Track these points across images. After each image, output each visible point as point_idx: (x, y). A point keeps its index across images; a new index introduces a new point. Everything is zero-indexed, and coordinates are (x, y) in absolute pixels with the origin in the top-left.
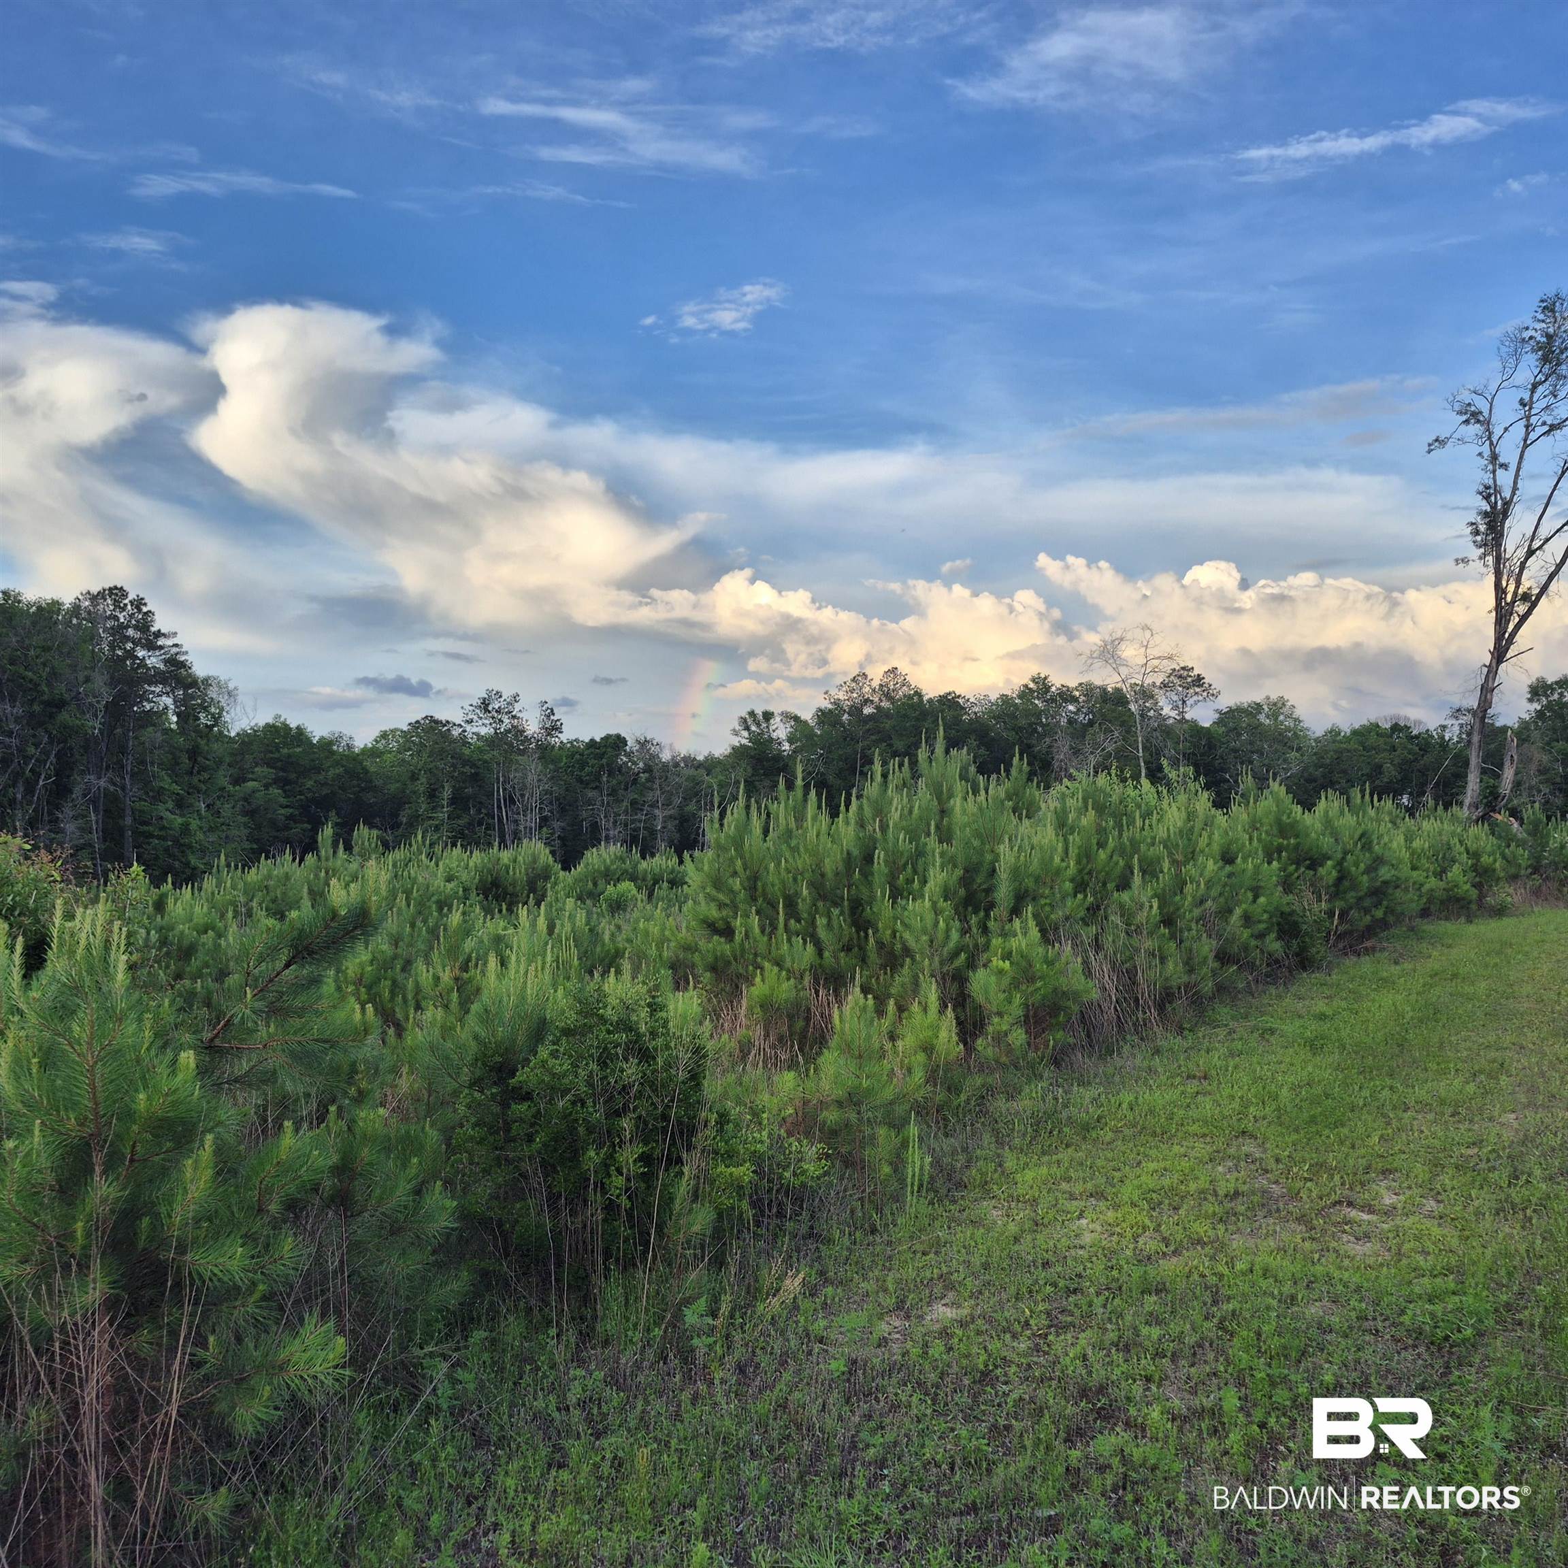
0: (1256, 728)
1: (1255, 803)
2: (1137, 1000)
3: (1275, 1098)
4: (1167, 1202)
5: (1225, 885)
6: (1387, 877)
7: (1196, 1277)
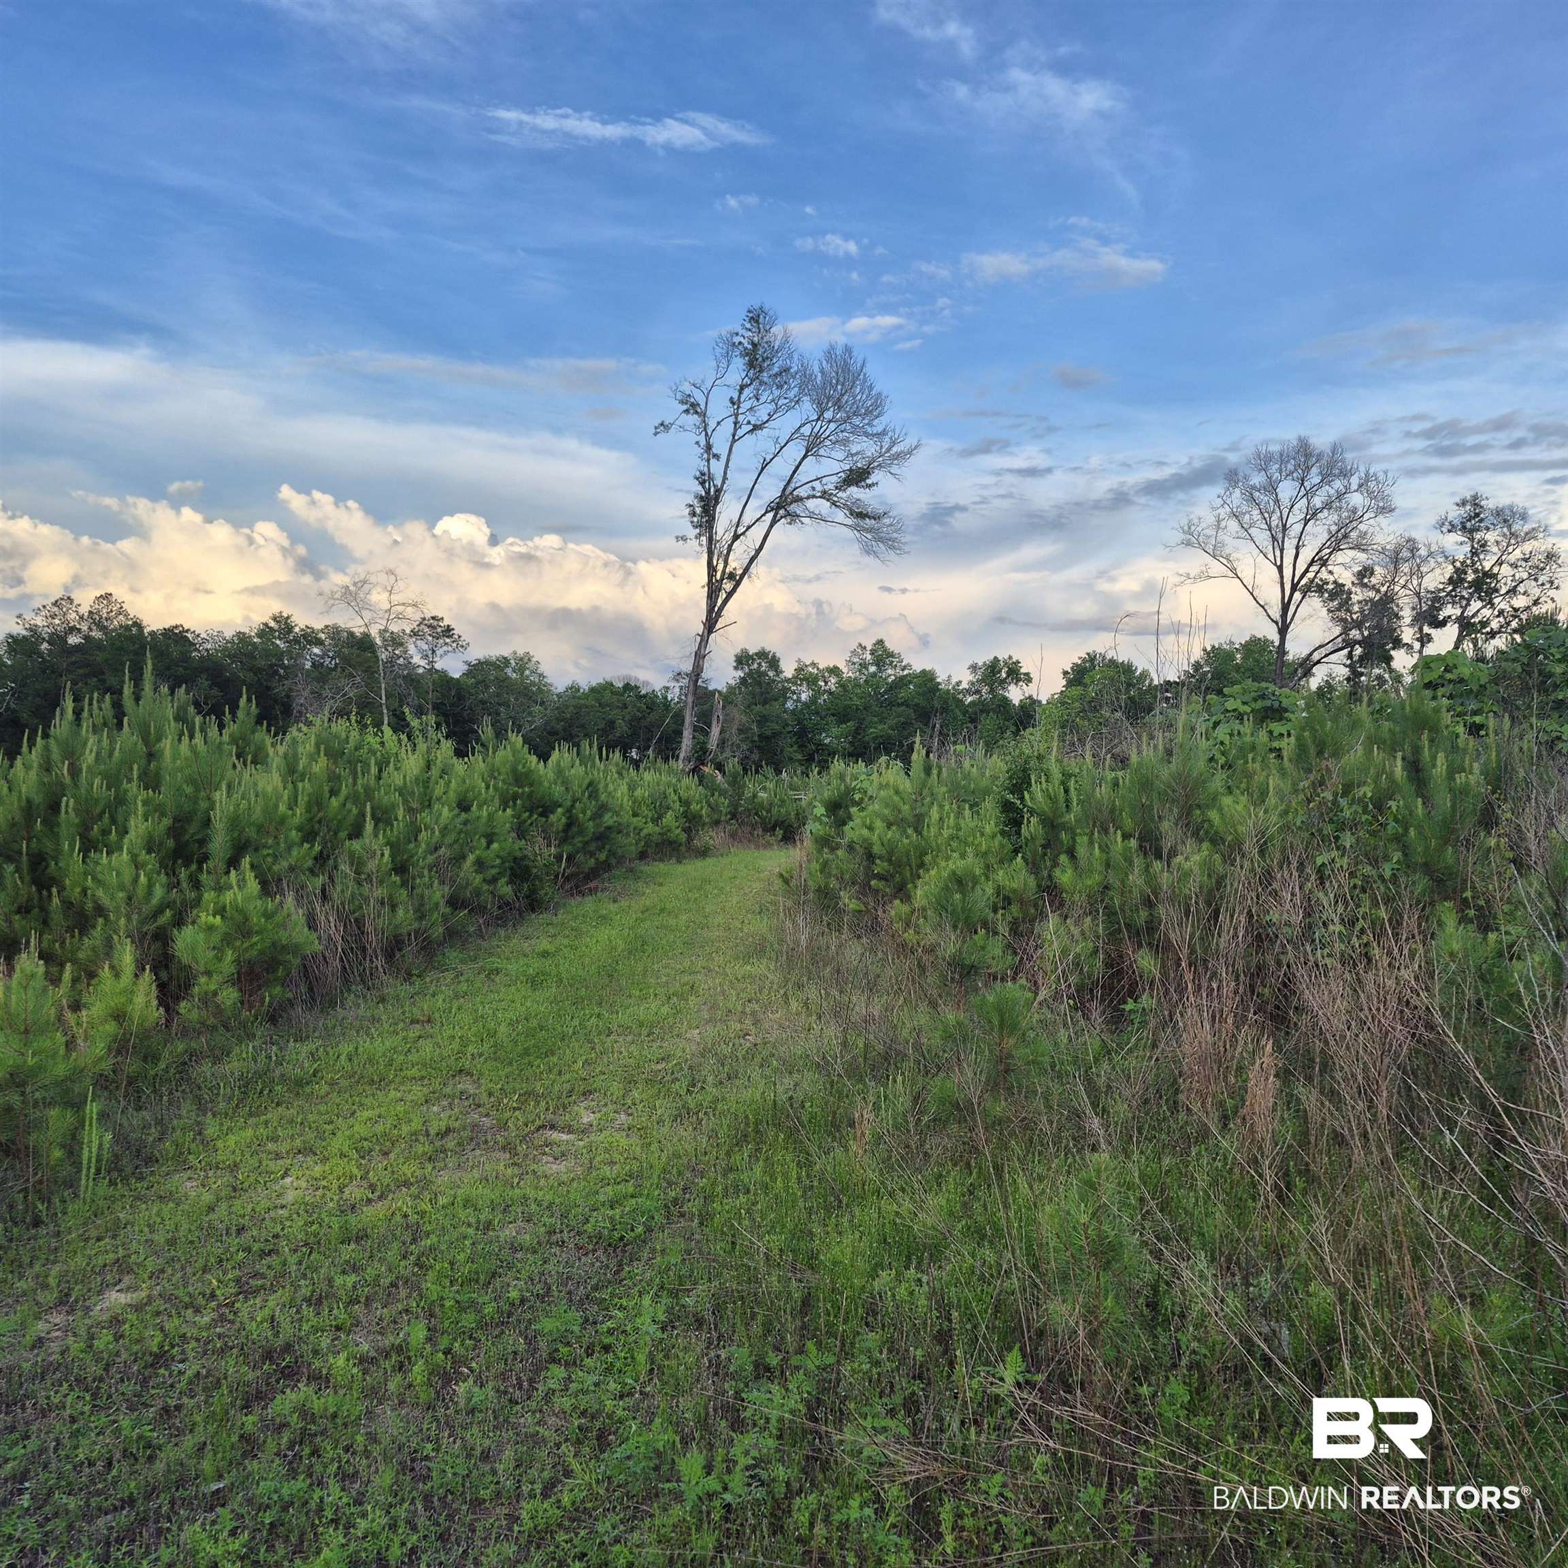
0: (503, 682)
1: (494, 753)
2: (364, 949)
3: (493, 1034)
4: (378, 1148)
5: (461, 831)
6: (610, 822)
7: (398, 1218)
